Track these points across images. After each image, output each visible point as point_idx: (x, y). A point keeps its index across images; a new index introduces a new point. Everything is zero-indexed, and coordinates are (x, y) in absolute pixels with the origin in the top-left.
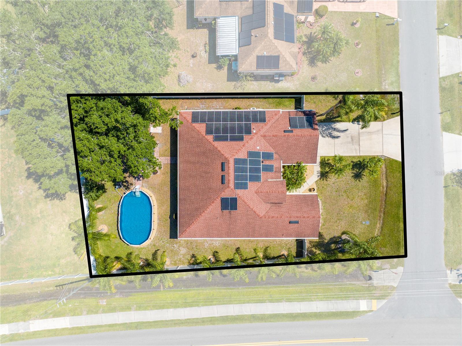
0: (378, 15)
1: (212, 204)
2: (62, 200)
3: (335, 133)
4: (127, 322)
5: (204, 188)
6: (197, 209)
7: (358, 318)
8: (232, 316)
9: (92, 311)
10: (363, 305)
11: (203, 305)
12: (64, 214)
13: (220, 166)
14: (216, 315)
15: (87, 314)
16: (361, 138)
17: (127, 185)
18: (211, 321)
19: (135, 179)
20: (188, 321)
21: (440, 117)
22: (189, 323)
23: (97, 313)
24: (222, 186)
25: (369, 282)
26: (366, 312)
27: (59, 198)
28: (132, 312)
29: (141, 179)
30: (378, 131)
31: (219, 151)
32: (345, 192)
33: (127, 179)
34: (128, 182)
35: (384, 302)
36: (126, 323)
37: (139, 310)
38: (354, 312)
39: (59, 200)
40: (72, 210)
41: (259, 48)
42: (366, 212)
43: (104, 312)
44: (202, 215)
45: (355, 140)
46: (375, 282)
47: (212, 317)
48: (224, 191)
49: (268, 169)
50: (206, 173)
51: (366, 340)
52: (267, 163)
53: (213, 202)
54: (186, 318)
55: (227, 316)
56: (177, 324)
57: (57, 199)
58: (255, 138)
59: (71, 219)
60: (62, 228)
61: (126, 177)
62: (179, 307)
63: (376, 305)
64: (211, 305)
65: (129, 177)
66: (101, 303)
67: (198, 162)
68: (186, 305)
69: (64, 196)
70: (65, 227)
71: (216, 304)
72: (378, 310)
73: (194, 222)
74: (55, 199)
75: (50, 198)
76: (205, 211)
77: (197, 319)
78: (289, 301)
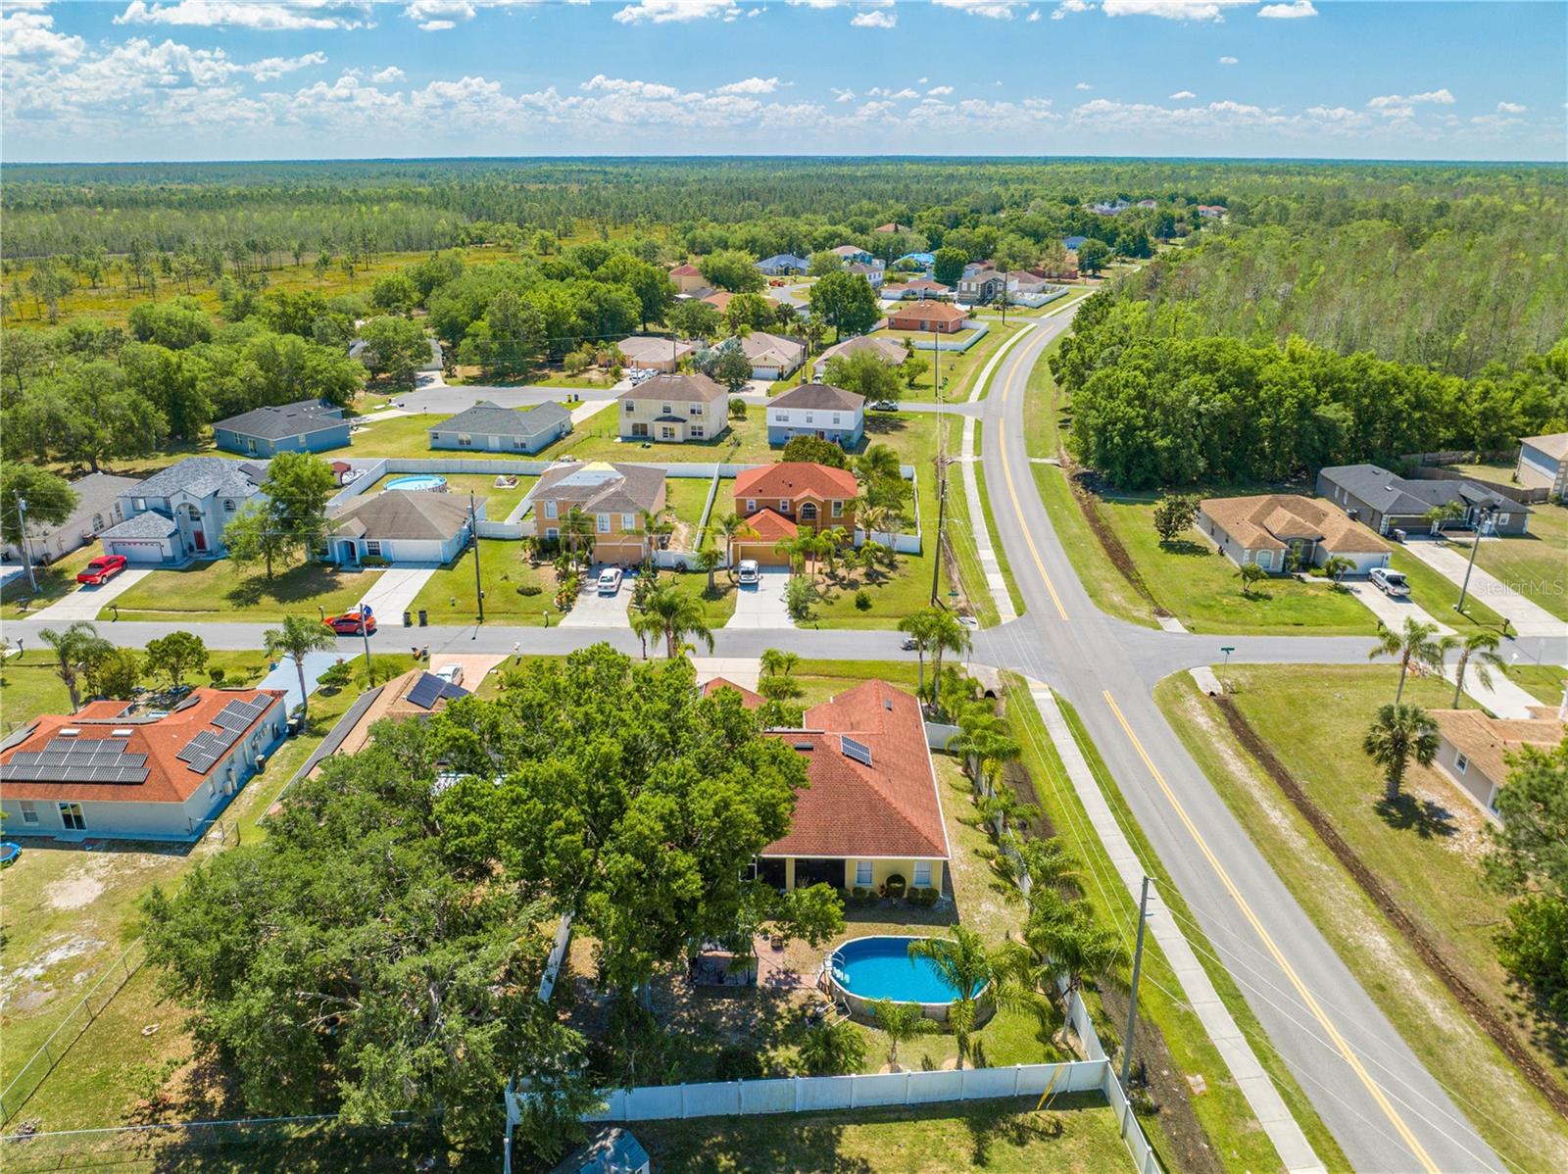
1: (858, 772)
4: (1230, 1018)
6: (873, 808)
7: (1070, 701)
9: (1236, 1106)
10: (1041, 696)
15: (1253, 1117)
17: (813, 1008)
19: (795, 989)
23: (1238, 1093)
24: (817, 751)
25: (997, 695)
26: (1054, 694)
28: (1196, 1009)
29: (794, 976)
33: (795, 1006)
34: (804, 1005)
36: (1236, 1020)
37: (1184, 995)
38: (1059, 704)
40: (904, 1152)
43: (1225, 1074)
44: (884, 796)
46: (996, 687)
48: (828, 746)
51: (1107, 694)
53: (854, 770)
61: (790, 1009)
63: (1037, 685)
65: (788, 1002)
66: (1203, 1088)
72: (1046, 683)
73: (904, 816)
76: (876, 788)
78: (1062, 769)
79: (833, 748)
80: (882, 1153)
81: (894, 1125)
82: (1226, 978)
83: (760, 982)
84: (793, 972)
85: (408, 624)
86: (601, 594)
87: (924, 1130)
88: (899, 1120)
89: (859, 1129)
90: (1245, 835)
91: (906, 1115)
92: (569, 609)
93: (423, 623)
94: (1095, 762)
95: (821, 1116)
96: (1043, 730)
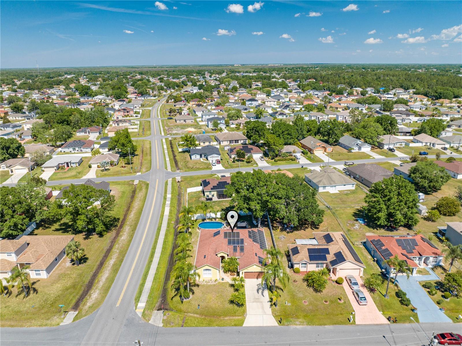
0: (353, 313)
3: (260, 291)
8: (154, 254)
10: (142, 305)
11: (163, 246)
16: (259, 303)
22: (156, 242)
23: (168, 221)
30: (265, 312)
32: (221, 295)
35: (140, 316)
36: (161, 227)
37: (166, 230)
38: (139, 300)
42: (206, 307)
45: (256, 300)
47: (156, 248)
49: (235, 249)
51: (118, 305)
52: (238, 249)
58: (251, 242)
62: (164, 240)
63: (139, 312)
66: (172, 222)
71: (162, 250)
72: (136, 313)
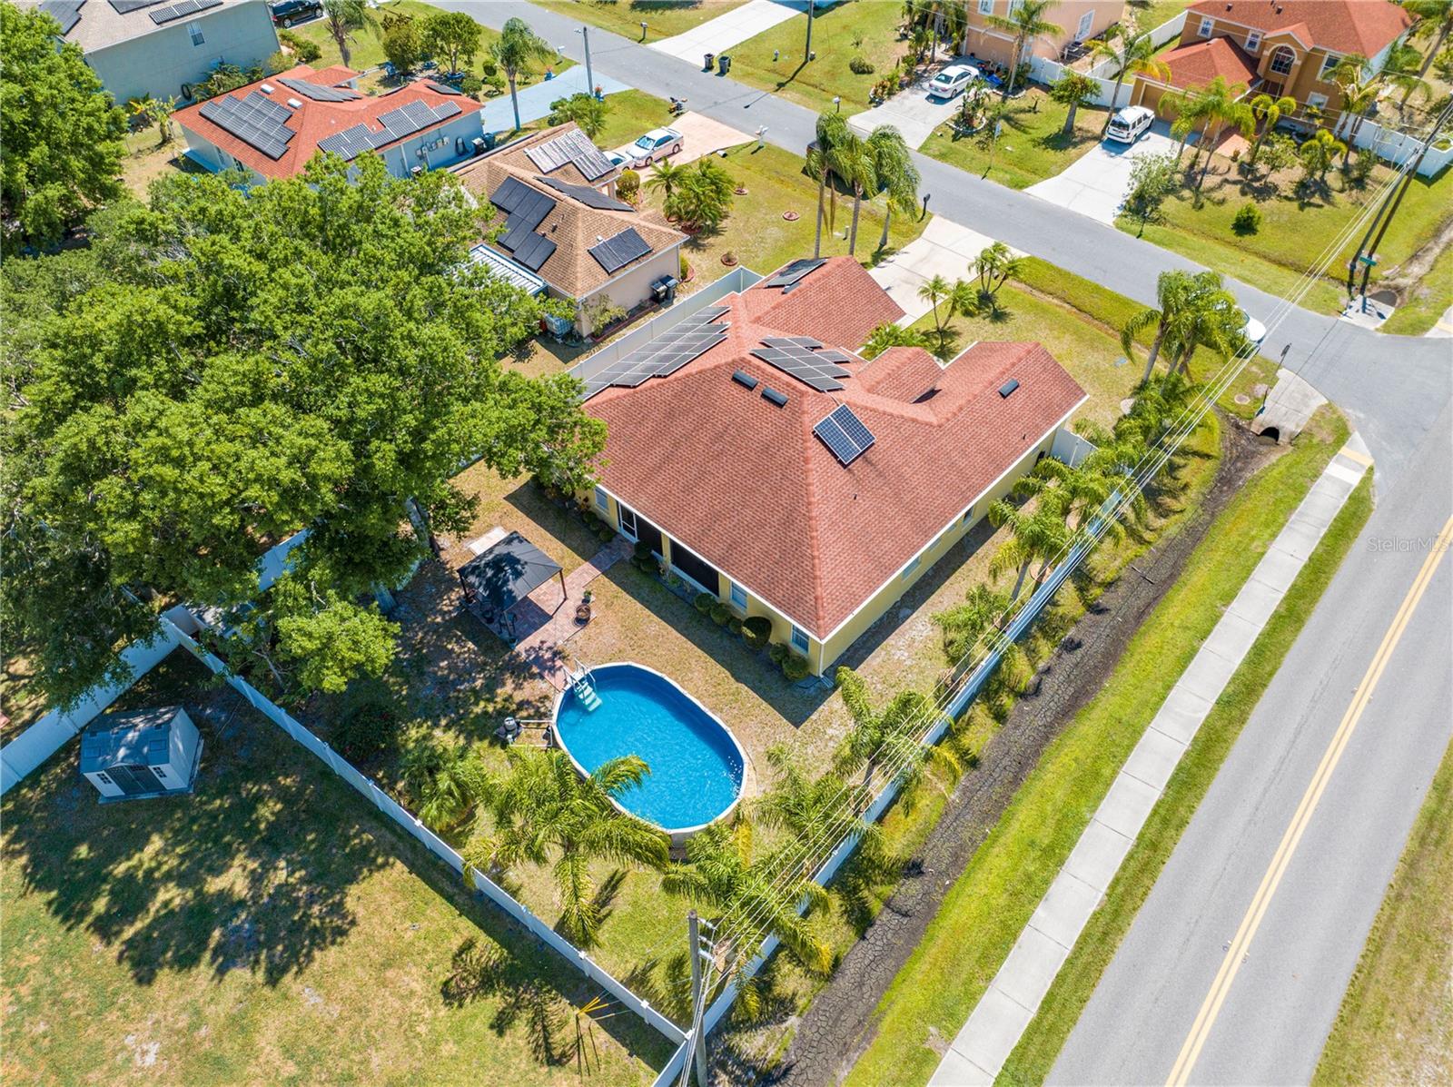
0: (722, 153)
1: (810, 466)
2: (343, 933)
5: (749, 465)
7: (1376, 500)
8: (1187, 754)
11: (1094, 809)
12: (390, 974)
13: (736, 390)
14: (1156, 794)
17: (532, 711)
18: (1165, 822)
19: (542, 677)
20: (1120, 889)
21: (989, 182)
22: (1128, 892)
24: (786, 412)
25: (1283, 439)
26: (1366, 480)
27: (329, 939)
28: (949, 1058)
29: (558, 663)
30: (932, 250)
31: (701, 372)
33: (518, 696)
34: (528, 702)
35: (1357, 437)
37: (960, 1024)
39: (333, 943)
40: (409, 935)
41: (580, 237)
42: (1093, 348)
44: (814, 514)
46: (1289, 426)
47: (1155, 812)
48: (803, 412)
50: (719, 437)
53: (806, 461)
54: (1104, 889)
55: (1180, 769)
56: (1105, 934)
57: (322, 949)
59: (429, 969)
60: (422, 1029)
61: (511, 696)
62: (1047, 882)
63: (1357, 454)
64: (1108, 785)
65: (519, 686)
67: (676, 445)
68: (1054, 854)
69: (344, 917)
70: (428, 1014)
71: (1115, 773)
72: (1375, 457)
73: (816, 553)
74: (317, 954)
75: (295, 969)
76: (812, 499)
77: (1131, 857)
78: (1228, 597)
79: (806, 419)
80: (389, 919)
81: (439, 899)
82: (1047, 1055)
83: (521, 648)
84: (563, 658)
85: (709, 68)
86: (931, 97)
87: (456, 930)
88: (450, 899)
89: (406, 875)
90: (1388, 871)
91: (460, 899)
92: (880, 103)
93: (722, 73)
94: (1291, 614)
95: (394, 832)
96: (1274, 526)
